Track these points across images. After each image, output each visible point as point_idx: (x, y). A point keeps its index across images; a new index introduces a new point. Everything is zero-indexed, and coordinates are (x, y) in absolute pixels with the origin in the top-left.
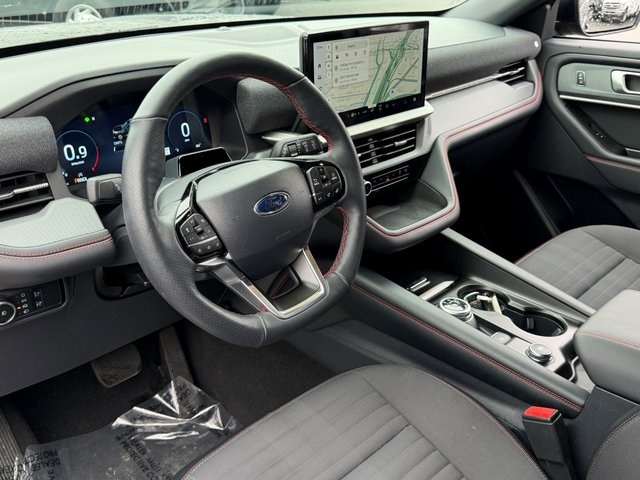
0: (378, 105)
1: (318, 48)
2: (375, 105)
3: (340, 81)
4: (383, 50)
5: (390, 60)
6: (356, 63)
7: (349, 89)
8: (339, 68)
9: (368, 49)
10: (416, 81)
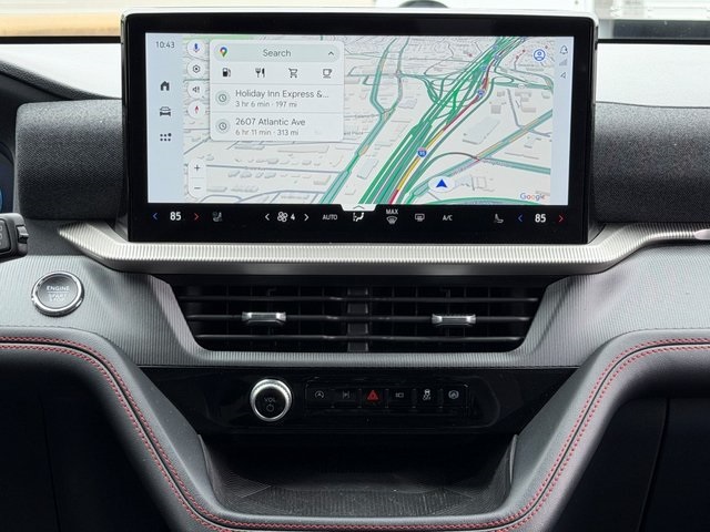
0: (381, 209)
1: (162, 45)
2: (371, 207)
3: (233, 127)
4: (399, 75)
5: (426, 103)
6: (293, 95)
7: (270, 153)
8: (233, 98)
9: (339, 67)
10: (546, 171)
